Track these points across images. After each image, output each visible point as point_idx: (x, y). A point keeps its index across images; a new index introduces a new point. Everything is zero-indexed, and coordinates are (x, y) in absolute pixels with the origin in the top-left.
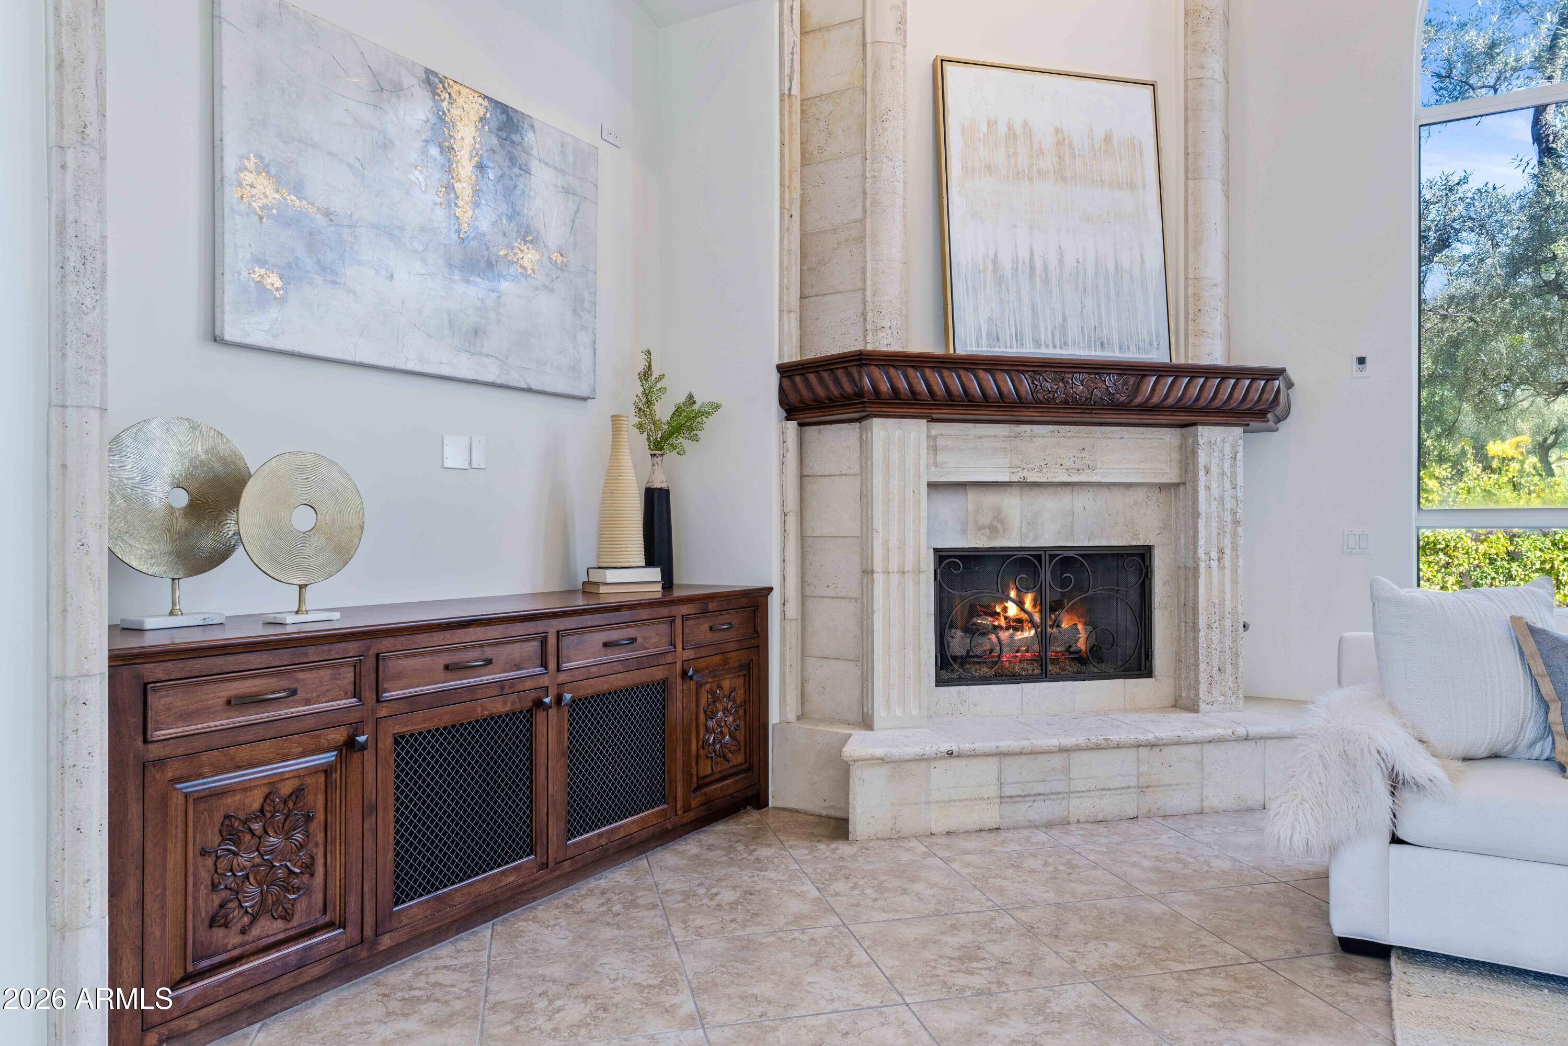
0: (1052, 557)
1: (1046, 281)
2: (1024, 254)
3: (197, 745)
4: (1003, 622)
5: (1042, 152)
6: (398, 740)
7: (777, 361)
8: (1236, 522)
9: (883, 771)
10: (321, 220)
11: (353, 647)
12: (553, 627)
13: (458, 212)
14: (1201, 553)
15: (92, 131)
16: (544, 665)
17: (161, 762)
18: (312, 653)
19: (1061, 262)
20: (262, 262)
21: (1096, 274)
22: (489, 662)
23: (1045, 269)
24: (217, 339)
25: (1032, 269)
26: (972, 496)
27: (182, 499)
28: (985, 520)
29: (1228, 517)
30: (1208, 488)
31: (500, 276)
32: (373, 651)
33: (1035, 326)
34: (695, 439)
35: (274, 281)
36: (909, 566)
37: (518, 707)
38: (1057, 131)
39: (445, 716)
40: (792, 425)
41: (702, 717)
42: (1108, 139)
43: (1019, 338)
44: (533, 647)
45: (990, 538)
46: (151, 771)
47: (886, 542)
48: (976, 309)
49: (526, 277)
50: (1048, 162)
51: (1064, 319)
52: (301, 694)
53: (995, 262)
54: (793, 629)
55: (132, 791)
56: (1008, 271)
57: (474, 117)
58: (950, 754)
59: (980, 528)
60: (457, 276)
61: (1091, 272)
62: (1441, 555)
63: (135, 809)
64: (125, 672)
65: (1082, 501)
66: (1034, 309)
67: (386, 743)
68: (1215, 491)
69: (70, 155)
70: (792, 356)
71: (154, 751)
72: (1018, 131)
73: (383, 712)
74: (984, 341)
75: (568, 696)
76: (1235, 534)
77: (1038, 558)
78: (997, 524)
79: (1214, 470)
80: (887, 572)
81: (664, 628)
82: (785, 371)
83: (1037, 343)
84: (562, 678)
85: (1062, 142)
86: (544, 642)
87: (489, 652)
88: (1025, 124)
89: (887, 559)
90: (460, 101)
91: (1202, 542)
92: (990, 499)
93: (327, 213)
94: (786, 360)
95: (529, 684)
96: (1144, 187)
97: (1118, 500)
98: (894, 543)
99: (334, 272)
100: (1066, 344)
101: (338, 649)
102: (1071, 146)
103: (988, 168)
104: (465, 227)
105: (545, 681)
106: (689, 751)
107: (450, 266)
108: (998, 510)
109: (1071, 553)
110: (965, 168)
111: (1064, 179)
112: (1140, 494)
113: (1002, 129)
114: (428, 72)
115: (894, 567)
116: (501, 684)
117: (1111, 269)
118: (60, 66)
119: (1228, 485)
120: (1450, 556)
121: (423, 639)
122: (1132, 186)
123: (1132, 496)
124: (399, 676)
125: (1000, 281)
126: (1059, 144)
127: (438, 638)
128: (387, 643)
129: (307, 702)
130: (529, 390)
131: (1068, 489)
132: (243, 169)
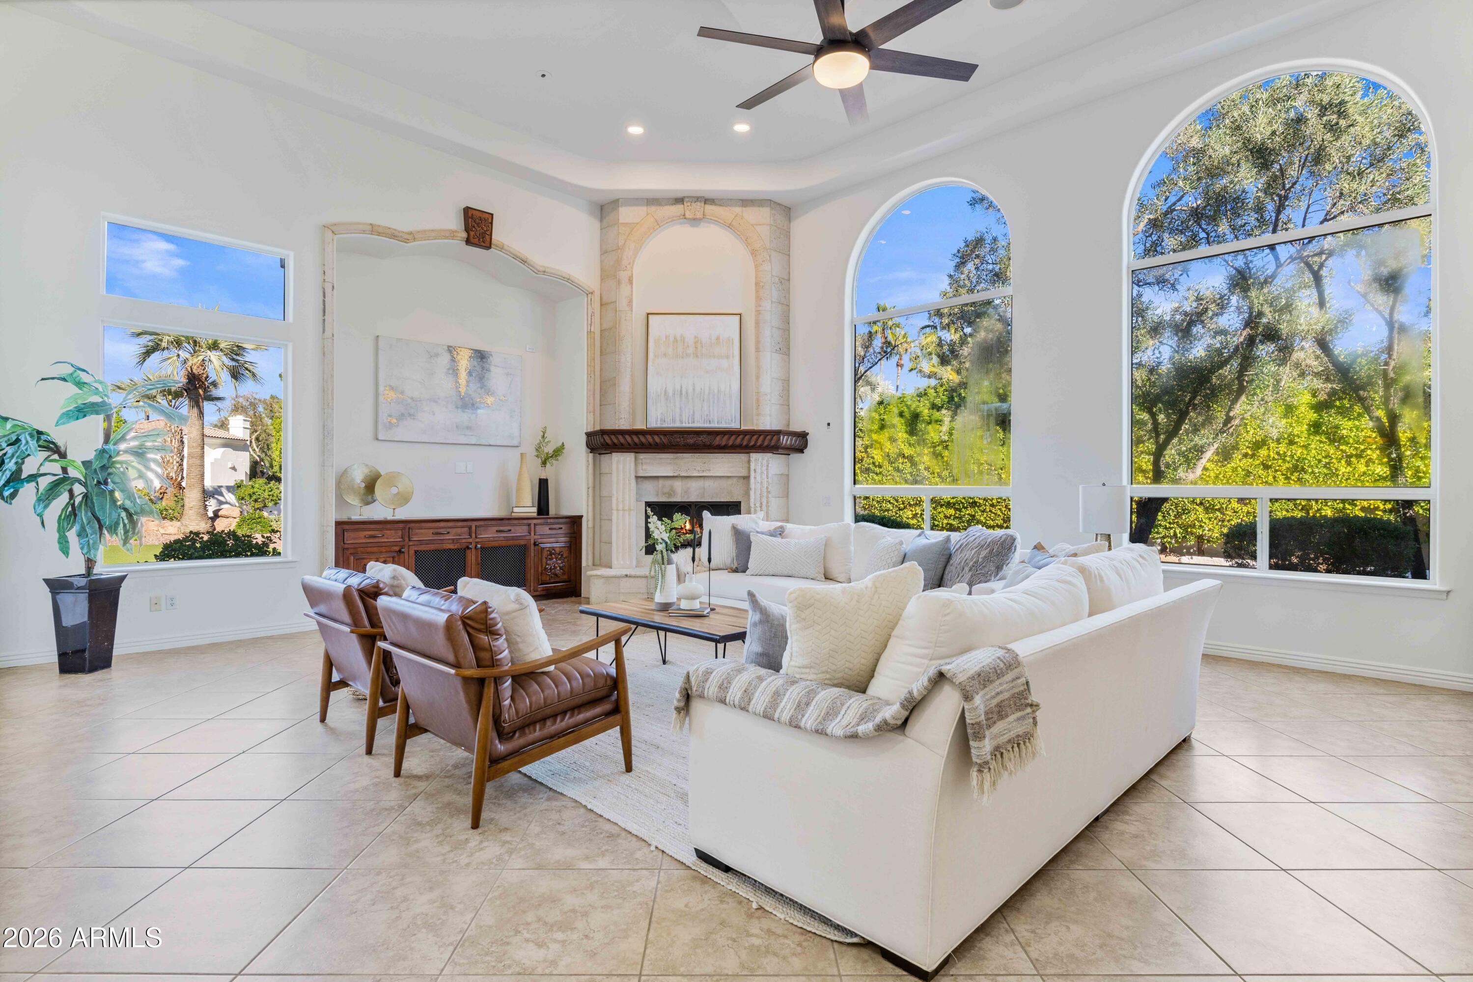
0: (696, 506)
1: (687, 398)
2: (678, 387)
3: (356, 546)
4: (684, 531)
5: (688, 346)
6: (416, 552)
7: (585, 431)
8: (768, 492)
9: (602, 580)
10: (409, 401)
11: (401, 525)
12: (474, 524)
13: (460, 390)
14: (752, 505)
15: (330, 404)
16: (470, 535)
17: (347, 549)
18: (389, 526)
19: (694, 390)
20: (390, 416)
21: (709, 394)
22: (448, 533)
23: (687, 393)
24: (377, 439)
25: (681, 391)
26: (661, 482)
27: (363, 485)
28: (666, 490)
29: (765, 490)
30: (755, 478)
31: (478, 408)
32: (408, 527)
33: (681, 415)
34: (557, 460)
35: (395, 421)
36: (627, 508)
37: (459, 547)
38: (695, 337)
39: (432, 547)
40: (591, 455)
41: (544, 560)
42: (718, 339)
43: (674, 421)
44: (466, 530)
45: (668, 498)
46: (345, 551)
47: (617, 499)
48: (656, 410)
49: (489, 407)
50: (691, 350)
51: (694, 412)
52: (385, 536)
53: (665, 391)
54: (591, 531)
55: (341, 555)
56: (671, 394)
57: (467, 357)
58: (626, 576)
59: (664, 494)
60: (460, 410)
61: (707, 392)
62: (1218, 513)
63: (341, 559)
64: (339, 527)
65: (708, 483)
66: (681, 409)
67: (412, 552)
68: (759, 479)
69: (326, 411)
70: (590, 429)
71: (346, 546)
72: (679, 338)
73: (411, 543)
74: (659, 422)
75: (479, 546)
76: (767, 497)
77: (690, 506)
78: (672, 492)
79: (759, 471)
80: (618, 510)
81: (526, 528)
82: (589, 435)
83: (681, 422)
84: (478, 540)
85: (697, 341)
86: (470, 528)
87: (449, 530)
88: (682, 336)
89: (617, 505)
90: (461, 353)
91: (752, 500)
92: (668, 482)
93: (412, 398)
94: (589, 431)
95: (464, 541)
96: (733, 357)
97: (724, 483)
98: (620, 499)
99: (414, 415)
100: (694, 422)
101: (396, 526)
102: (701, 343)
103: (665, 355)
104: (463, 394)
105: (471, 540)
106: (538, 571)
107: (457, 407)
108: (672, 488)
109: (705, 504)
110: (655, 356)
111: (697, 356)
112: (735, 480)
113: (672, 339)
114: (449, 347)
115: (621, 507)
116: (453, 540)
117: (716, 391)
118: (324, 391)
119: (765, 476)
120: (1224, 514)
121: (424, 525)
122: (727, 357)
123: (730, 482)
124: (416, 534)
125: (667, 398)
126: (696, 343)
127: (430, 525)
128: (412, 525)
129: (387, 538)
130: (490, 445)
131: (702, 479)
132: (385, 390)
